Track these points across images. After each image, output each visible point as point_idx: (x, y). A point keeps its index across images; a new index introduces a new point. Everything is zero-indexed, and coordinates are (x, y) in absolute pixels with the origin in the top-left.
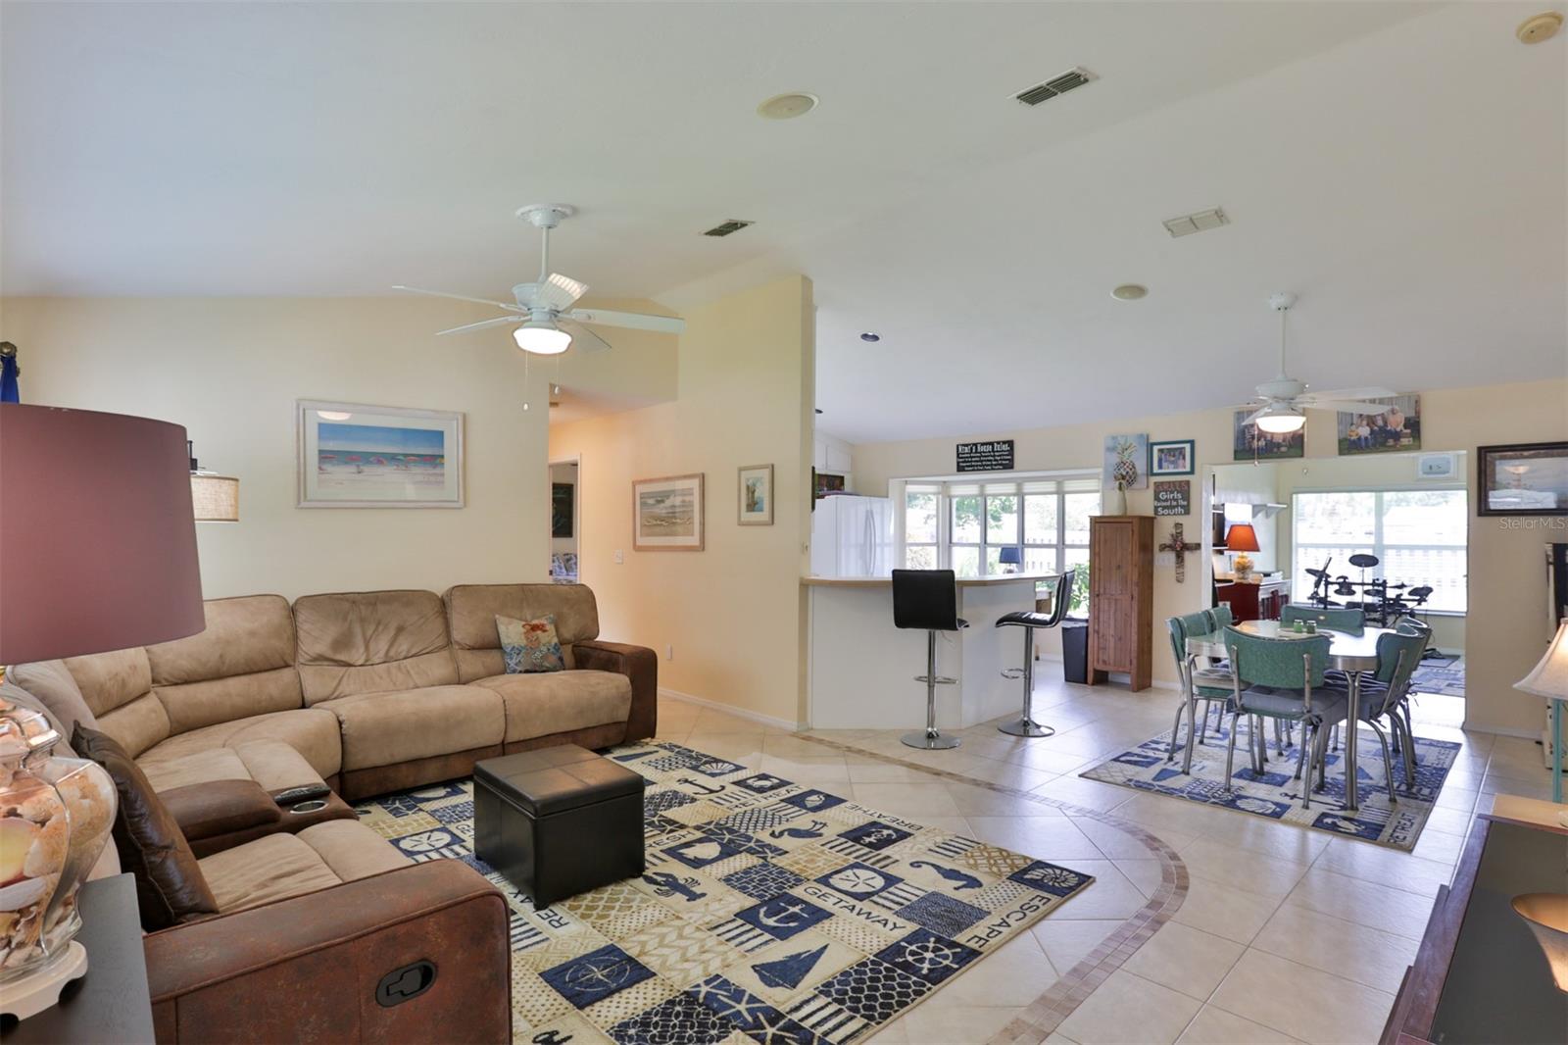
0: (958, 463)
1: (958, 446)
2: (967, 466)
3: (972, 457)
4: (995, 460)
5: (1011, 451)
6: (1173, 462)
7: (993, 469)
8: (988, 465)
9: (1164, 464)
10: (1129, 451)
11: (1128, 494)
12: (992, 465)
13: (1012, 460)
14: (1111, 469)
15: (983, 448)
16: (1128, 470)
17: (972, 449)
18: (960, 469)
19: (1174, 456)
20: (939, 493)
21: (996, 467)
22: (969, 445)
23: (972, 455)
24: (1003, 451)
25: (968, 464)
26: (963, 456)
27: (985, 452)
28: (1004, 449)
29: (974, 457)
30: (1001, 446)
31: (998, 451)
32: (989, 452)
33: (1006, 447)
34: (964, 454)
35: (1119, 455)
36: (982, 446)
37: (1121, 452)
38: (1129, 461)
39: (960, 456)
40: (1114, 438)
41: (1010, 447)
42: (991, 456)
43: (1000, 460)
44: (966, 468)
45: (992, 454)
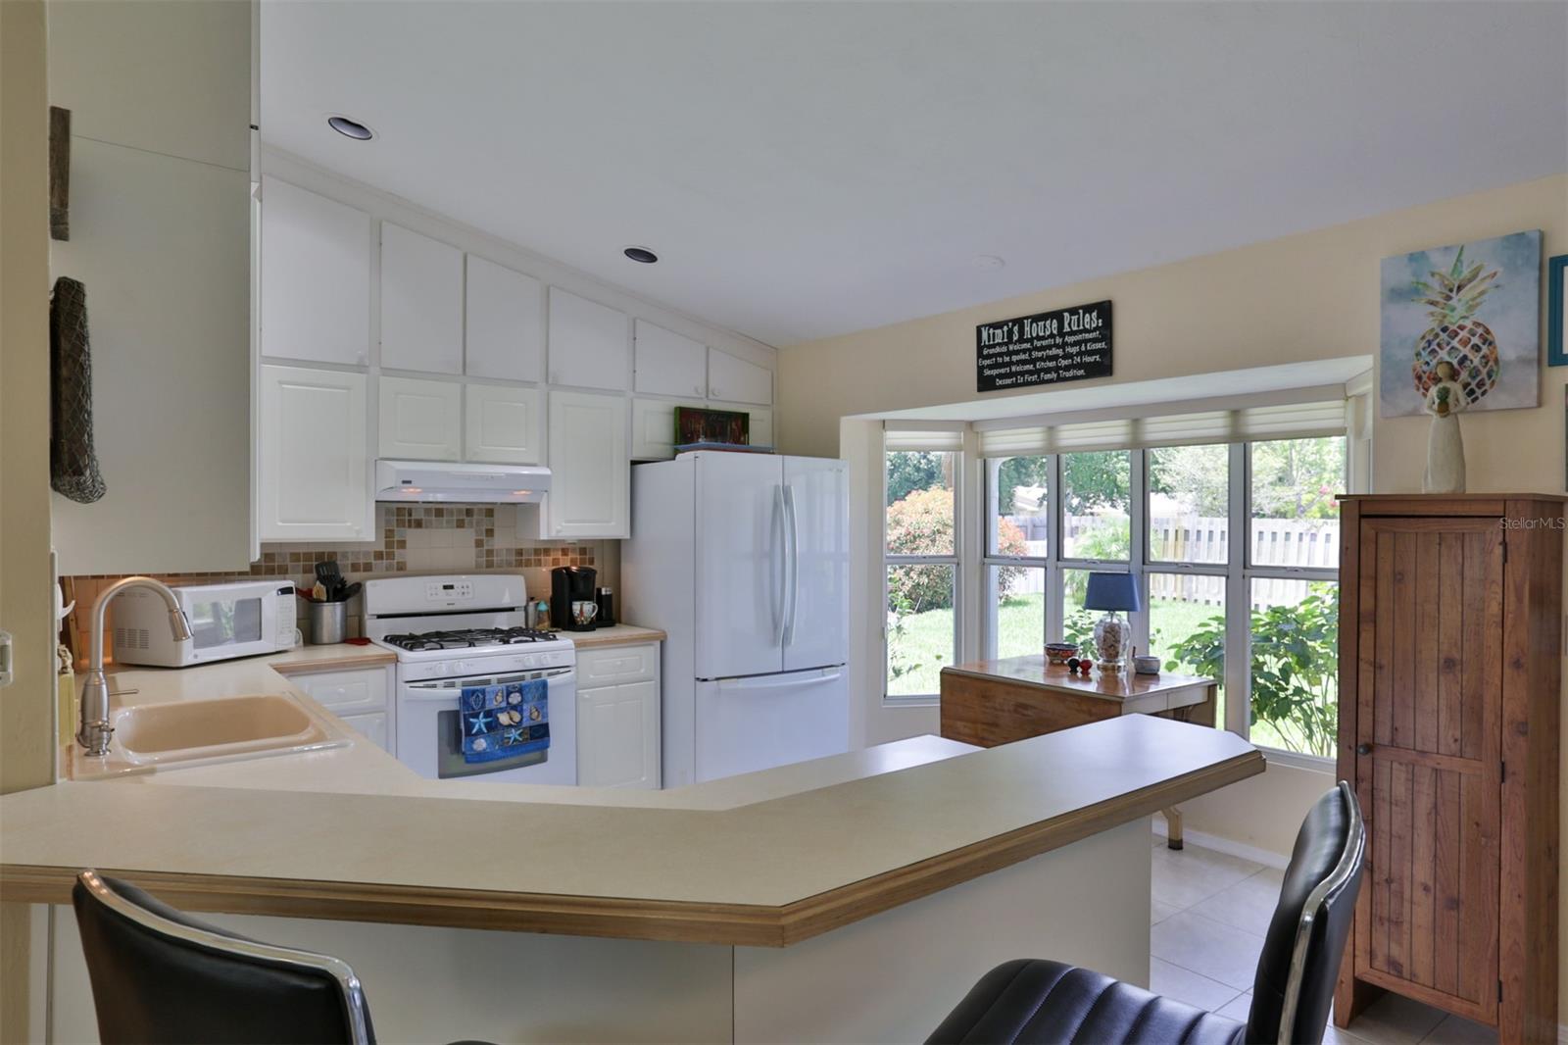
0: (980, 369)
1: (979, 330)
2: (1001, 376)
3: (1010, 353)
4: (1065, 357)
5: (1107, 331)
7: (1060, 379)
8: (1048, 370)
10: (1467, 293)
11: (1468, 426)
12: (1057, 369)
13: (1108, 354)
14: (1405, 354)
15: (1035, 330)
16: (1466, 351)
17: (1010, 332)
18: (986, 384)
20: (957, 448)
21: (1068, 374)
22: (1006, 323)
23: (1011, 348)
24: (1086, 331)
25: (1003, 371)
26: (992, 351)
27: (1043, 338)
28: (1088, 327)
29: (1017, 352)
30: (1079, 319)
31: (1072, 333)
32: (1052, 336)
33: (1091, 319)
34: (994, 346)
35: (1432, 308)
36: (1034, 325)
37: (1439, 299)
38: (1468, 323)
39: (985, 352)
40: (1417, 258)
41: (1100, 321)
42: (1057, 346)
43: (1080, 354)
44: (999, 382)
45: (1059, 340)
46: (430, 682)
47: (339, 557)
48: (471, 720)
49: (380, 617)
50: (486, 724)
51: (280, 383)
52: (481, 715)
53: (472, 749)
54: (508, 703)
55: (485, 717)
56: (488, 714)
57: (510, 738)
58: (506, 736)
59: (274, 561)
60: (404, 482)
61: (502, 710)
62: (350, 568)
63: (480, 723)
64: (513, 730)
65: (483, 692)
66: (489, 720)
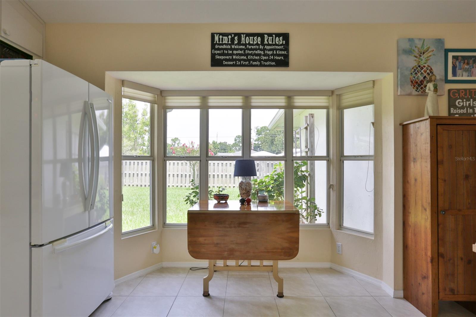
0: (213, 55)
1: (213, 36)
2: (226, 60)
3: (232, 50)
4: (265, 55)
5: (286, 47)
6: (466, 70)
7: (261, 65)
8: (255, 60)
9: (459, 72)
10: (426, 55)
12: (260, 60)
13: (287, 56)
14: (407, 73)
15: (248, 40)
16: (425, 74)
17: (233, 40)
18: (216, 63)
19: (468, 64)
21: (266, 63)
22: (231, 34)
23: (233, 47)
24: (276, 45)
25: (227, 57)
26: (221, 47)
27: (252, 45)
28: (277, 43)
29: (237, 50)
30: (273, 39)
31: (269, 45)
32: (257, 44)
33: (279, 40)
34: (222, 44)
35: (416, 59)
36: (247, 38)
37: (418, 56)
38: (426, 65)
39: (217, 47)
40: (411, 40)
41: (284, 41)
42: (261, 50)
43: (273, 55)
44: (225, 63)
45: (261, 47)
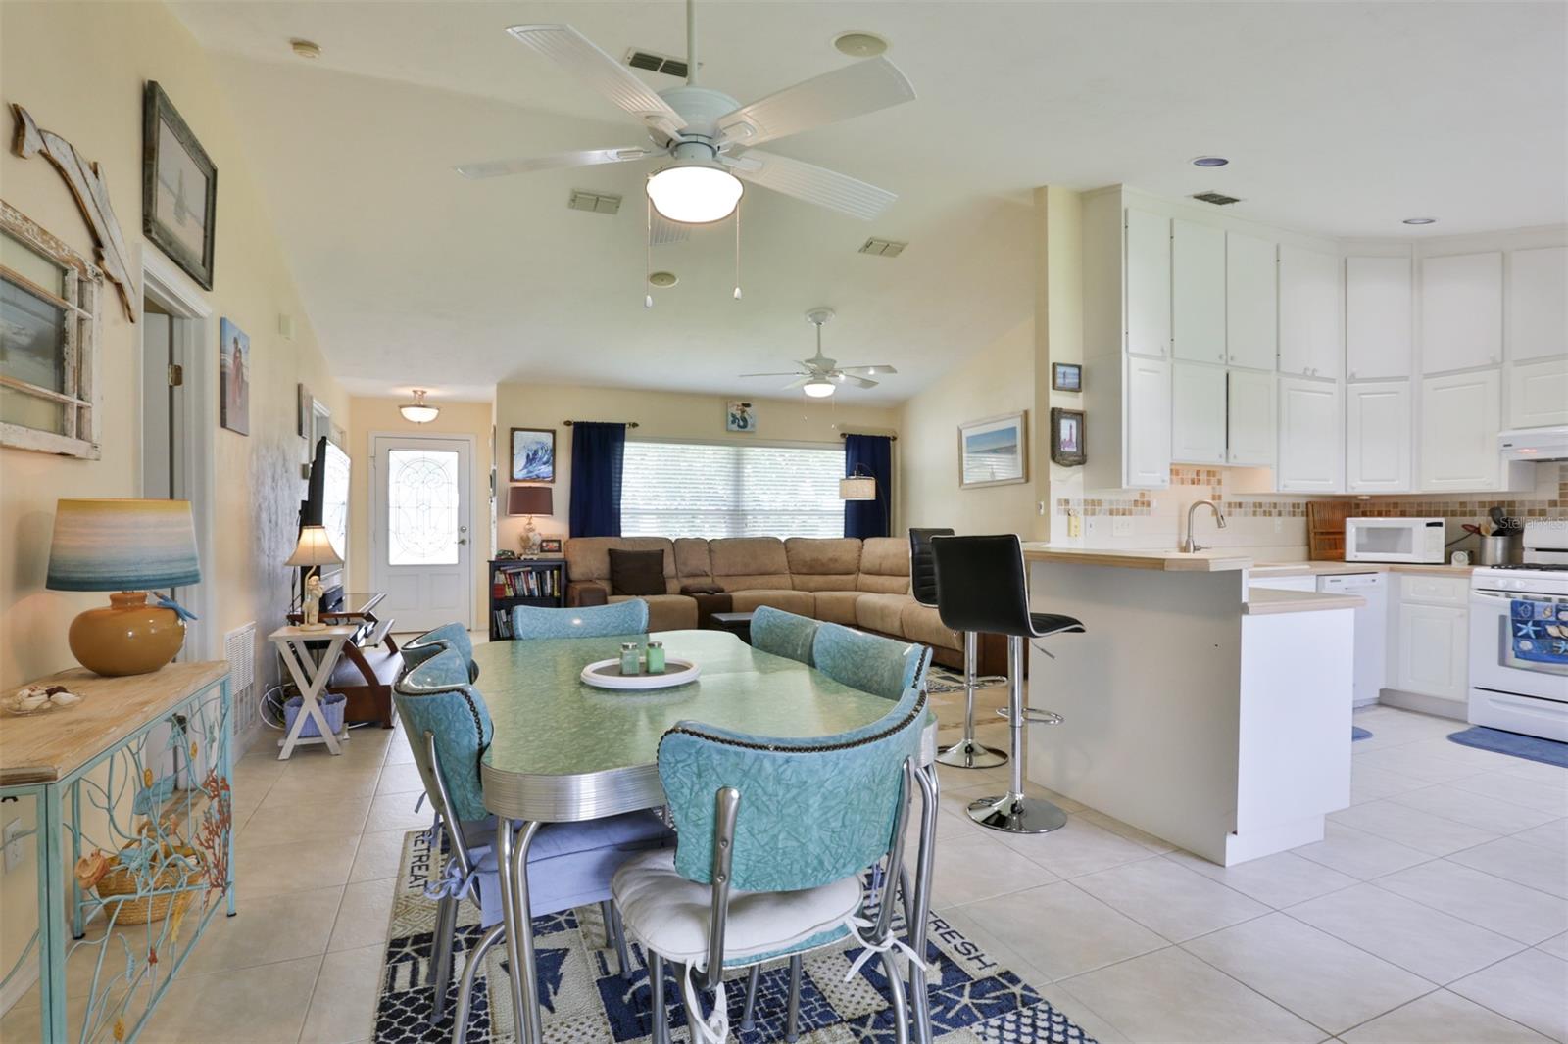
46: (1492, 591)
47: (1517, 505)
48: (1519, 625)
49: (1538, 550)
50: (1535, 632)
51: (1436, 389)
52: (1530, 623)
53: (1518, 647)
54: (1558, 618)
55: (1533, 625)
56: (1536, 623)
57: (1560, 648)
58: (1555, 645)
59: (1466, 507)
60: (1506, 445)
61: (1552, 623)
62: (1526, 513)
63: (1529, 628)
64: (1563, 642)
65: (1532, 605)
66: (1538, 628)
